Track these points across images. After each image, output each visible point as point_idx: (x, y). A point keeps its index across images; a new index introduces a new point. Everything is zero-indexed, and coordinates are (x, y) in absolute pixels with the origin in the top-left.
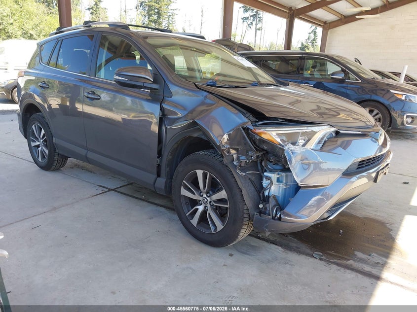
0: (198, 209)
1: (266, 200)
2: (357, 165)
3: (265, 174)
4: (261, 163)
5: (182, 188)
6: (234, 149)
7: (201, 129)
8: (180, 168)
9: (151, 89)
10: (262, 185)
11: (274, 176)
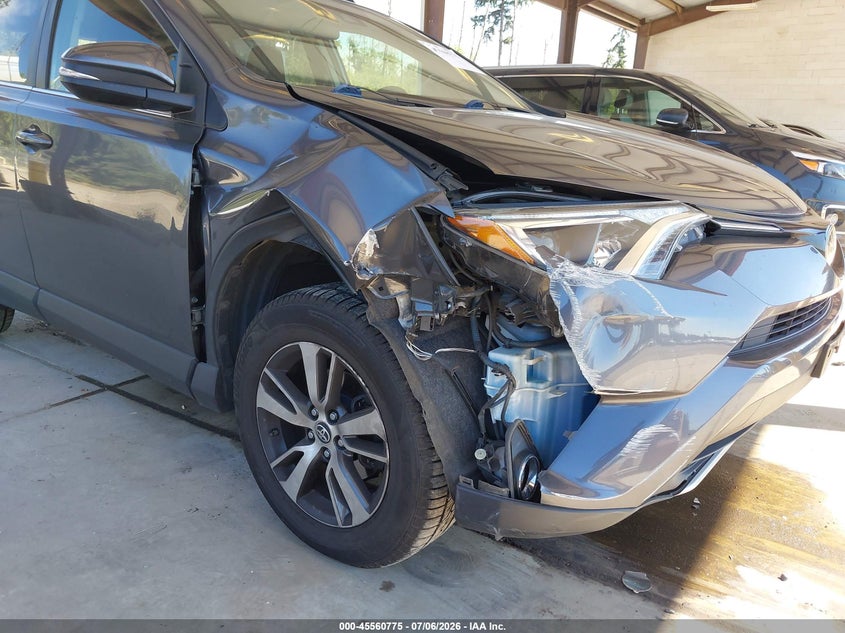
0: (302, 454)
1: (496, 433)
2: (770, 327)
3: (493, 355)
4: (481, 320)
5: (261, 388)
6: (399, 278)
7: (297, 219)
8: (254, 333)
9: (176, 109)
10: (484, 390)
11: (519, 363)
